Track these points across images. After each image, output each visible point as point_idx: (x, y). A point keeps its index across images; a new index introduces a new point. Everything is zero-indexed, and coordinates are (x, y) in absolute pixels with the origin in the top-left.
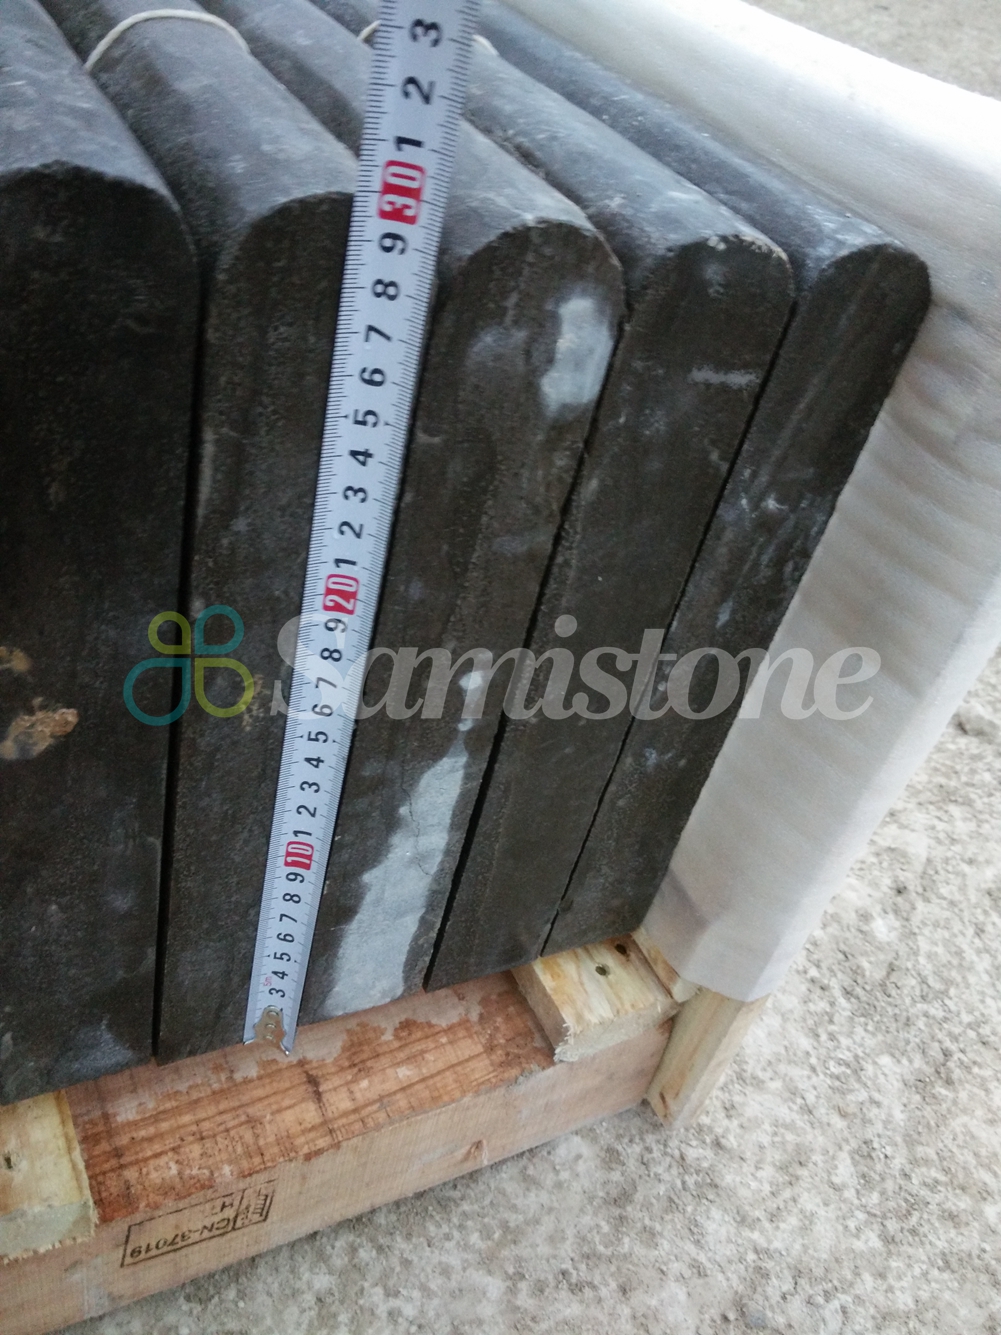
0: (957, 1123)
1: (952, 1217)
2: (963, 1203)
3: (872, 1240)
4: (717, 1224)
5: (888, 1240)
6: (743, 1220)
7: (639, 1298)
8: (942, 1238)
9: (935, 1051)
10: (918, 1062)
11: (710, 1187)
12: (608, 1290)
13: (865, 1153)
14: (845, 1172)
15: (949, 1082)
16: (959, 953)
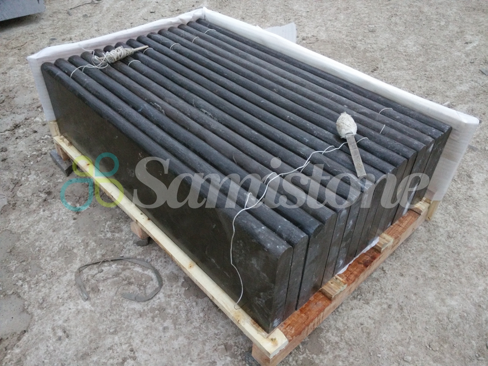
0: (462, 211)
1: (466, 221)
2: (467, 219)
3: (459, 226)
4: (441, 230)
5: (461, 225)
6: (444, 229)
7: (437, 239)
8: (467, 223)
9: (455, 203)
10: (453, 205)
11: (438, 227)
12: (434, 239)
13: (453, 217)
14: (452, 220)
15: (458, 206)
16: (451, 190)
